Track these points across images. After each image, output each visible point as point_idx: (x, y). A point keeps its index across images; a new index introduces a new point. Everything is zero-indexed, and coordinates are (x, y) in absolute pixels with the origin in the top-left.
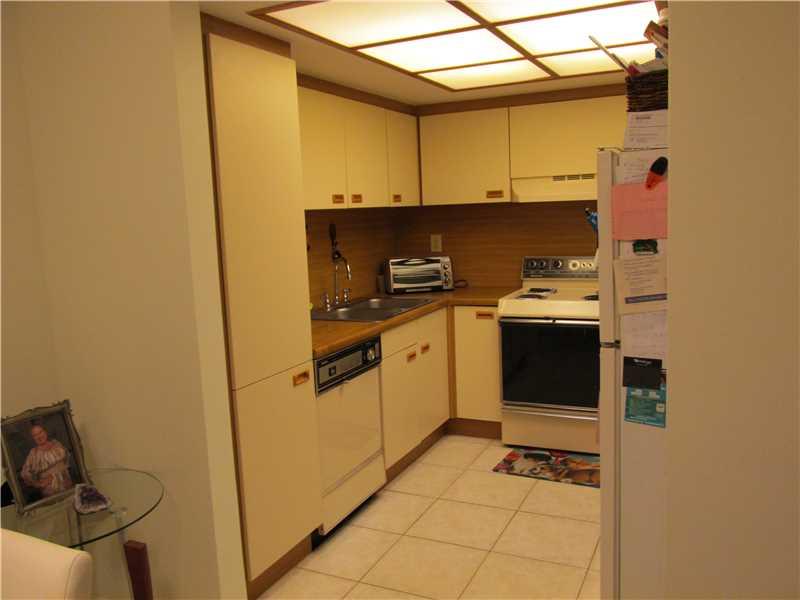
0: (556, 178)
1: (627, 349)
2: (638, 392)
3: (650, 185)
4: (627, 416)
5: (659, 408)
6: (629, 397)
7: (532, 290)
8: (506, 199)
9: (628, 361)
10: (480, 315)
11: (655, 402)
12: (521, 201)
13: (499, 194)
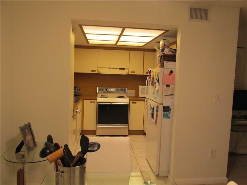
0: (109, 68)
1: (164, 105)
2: (165, 113)
3: (169, 75)
4: (163, 117)
5: (169, 115)
6: (164, 114)
7: (102, 96)
8: (96, 72)
9: (164, 107)
10: (91, 102)
11: (168, 114)
12: (102, 73)
13: (95, 71)
